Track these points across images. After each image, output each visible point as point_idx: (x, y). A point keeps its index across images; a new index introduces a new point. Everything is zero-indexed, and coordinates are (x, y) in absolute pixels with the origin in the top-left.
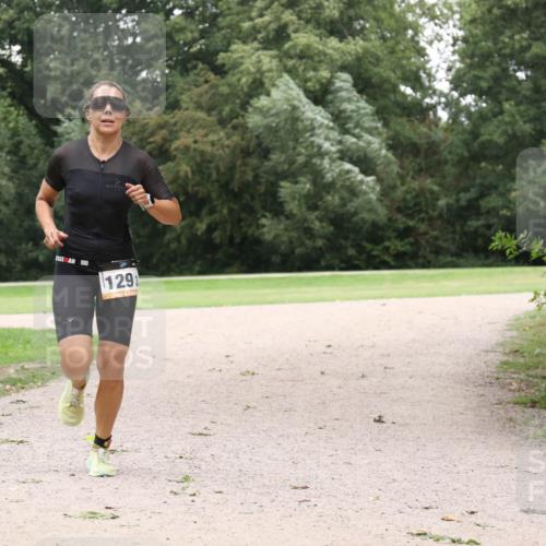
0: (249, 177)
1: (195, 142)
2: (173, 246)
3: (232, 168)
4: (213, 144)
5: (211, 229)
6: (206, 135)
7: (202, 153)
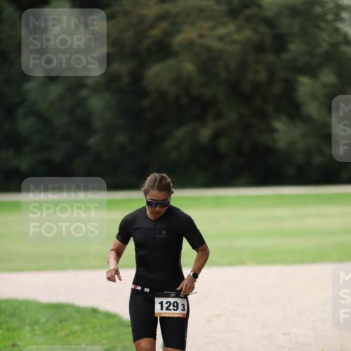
0: (263, 76)
1: (201, 36)
2: (174, 155)
3: (243, 66)
4: (221, 38)
5: (217, 136)
6: (213, 28)
7: (209, 49)
